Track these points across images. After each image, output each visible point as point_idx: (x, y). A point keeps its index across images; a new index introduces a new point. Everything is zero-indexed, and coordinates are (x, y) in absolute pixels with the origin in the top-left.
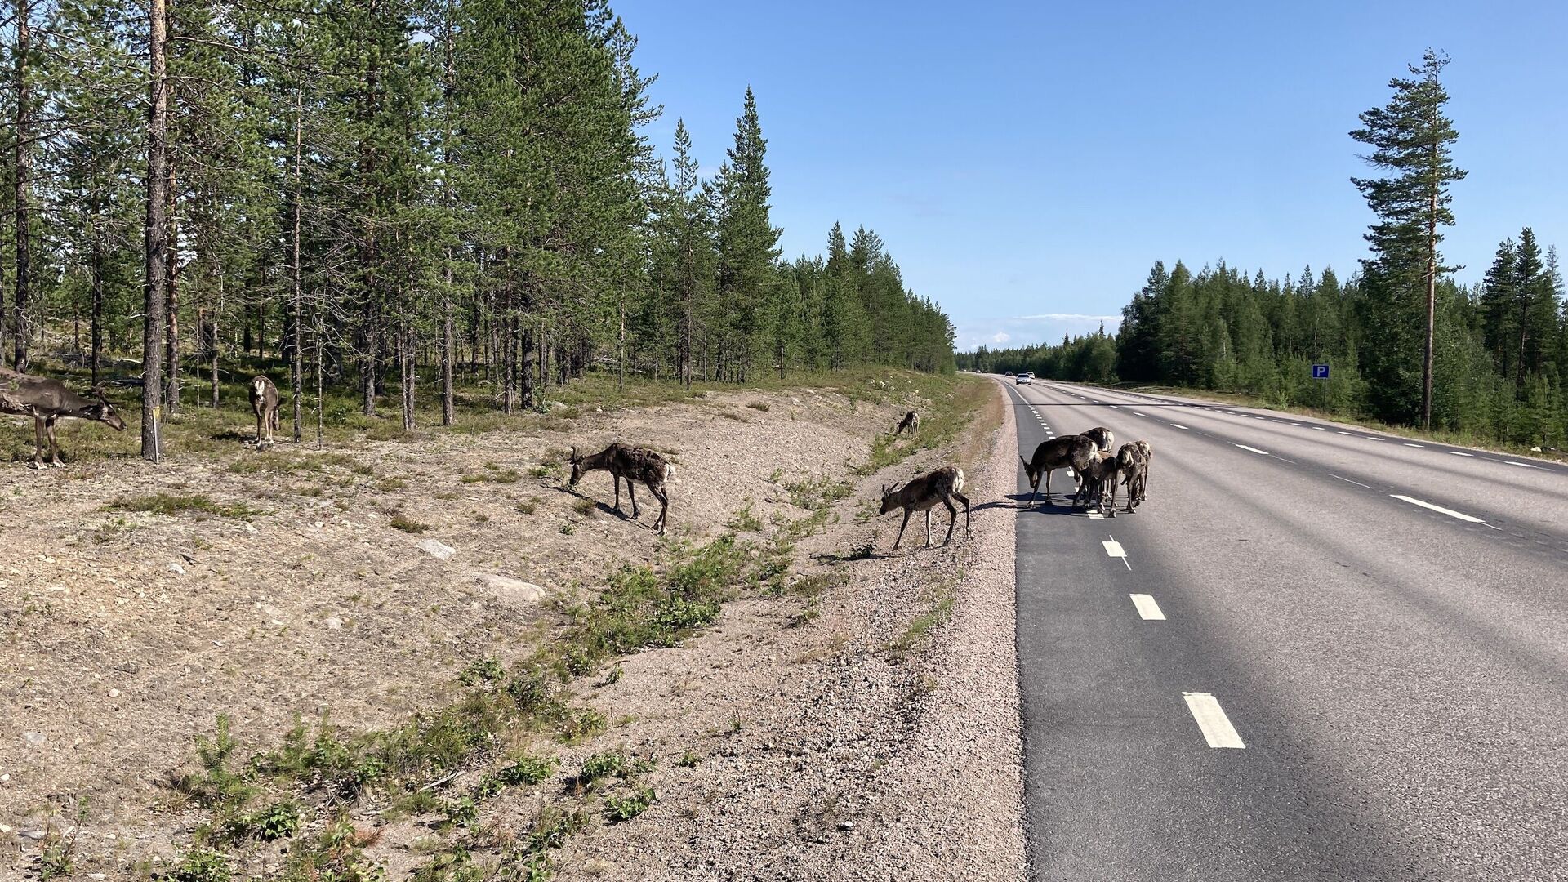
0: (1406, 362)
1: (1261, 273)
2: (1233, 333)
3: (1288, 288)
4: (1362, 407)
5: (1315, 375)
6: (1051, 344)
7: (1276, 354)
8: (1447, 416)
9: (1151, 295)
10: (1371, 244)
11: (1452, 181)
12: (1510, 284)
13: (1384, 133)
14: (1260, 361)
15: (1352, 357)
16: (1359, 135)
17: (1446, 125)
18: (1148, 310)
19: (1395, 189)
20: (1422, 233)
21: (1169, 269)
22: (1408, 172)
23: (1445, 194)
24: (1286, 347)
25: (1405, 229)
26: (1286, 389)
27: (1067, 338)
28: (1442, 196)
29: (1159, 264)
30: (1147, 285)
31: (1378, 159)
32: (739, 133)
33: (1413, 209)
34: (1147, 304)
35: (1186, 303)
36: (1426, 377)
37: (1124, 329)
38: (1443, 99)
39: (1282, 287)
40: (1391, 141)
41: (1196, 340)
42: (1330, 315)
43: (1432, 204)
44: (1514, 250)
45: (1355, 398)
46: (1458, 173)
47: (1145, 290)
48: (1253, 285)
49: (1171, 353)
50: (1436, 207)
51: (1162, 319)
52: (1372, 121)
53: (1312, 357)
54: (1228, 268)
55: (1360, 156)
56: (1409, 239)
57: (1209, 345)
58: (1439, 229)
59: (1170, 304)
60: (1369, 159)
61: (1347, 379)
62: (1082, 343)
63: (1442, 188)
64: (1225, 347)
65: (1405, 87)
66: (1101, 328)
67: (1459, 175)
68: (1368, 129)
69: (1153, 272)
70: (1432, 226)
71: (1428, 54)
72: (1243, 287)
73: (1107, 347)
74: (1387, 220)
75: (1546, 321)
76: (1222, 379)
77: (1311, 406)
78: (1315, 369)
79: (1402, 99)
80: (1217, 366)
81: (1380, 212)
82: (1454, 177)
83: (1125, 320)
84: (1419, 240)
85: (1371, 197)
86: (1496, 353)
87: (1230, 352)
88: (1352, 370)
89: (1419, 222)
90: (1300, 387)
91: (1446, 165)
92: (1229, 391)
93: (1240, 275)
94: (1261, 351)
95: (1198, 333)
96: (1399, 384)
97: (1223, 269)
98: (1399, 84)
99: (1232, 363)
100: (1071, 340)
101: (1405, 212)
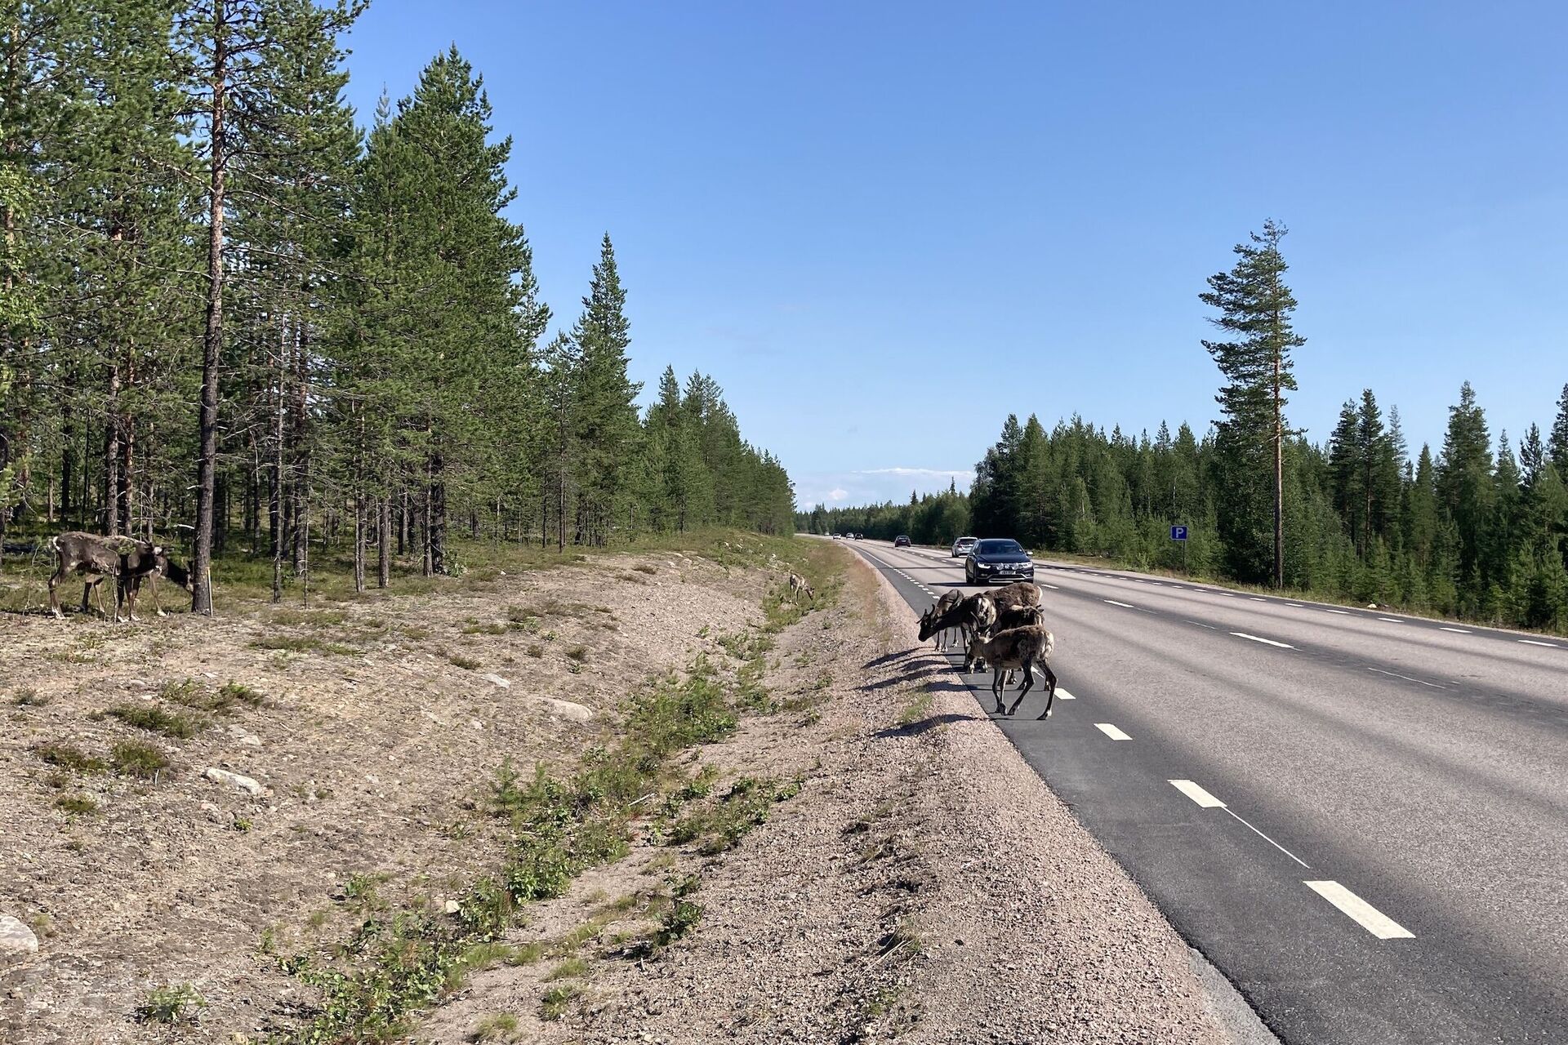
0: (1258, 522)
1: (1118, 429)
2: (1092, 492)
3: (1146, 444)
4: (1221, 569)
5: (1174, 536)
6: (896, 503)
7: (1135, 514)
8: (1299, 576)
9: (1005, 451)
10: (1223, 407)
11: (1292, 347)
12: (1354, 445)
13: (1232, 298)
14: (1121, 523)
15: (1212, 518)
16: (1207, 298)
17: (1286, 293)
18: (1003, 467)
19: (1243, 353)
20: (1268, 397)
21: (1022, 423)
22: (1253, 337)
23: (1288, 359)
24: (1145, 507)
25: (1253, 393)
26: (1147, 551)
27: (914, 497)
28: (1285, 361)
29: (1013, 418)
30: (1001, 440)
31: (1226, 323)
32: (596, 281)
33: (1259, 373)
34: (1002, 460)
35: (1043, 461)
36: (1277, 538)
37: (978, 487)
38: (1282, 267)
39: (1139, 444)
40: (1238, 306)
41: (1054, 500)
42: (1187, 474)
43: (1276, 369)
44: (1357, 410)
45: (1215, 560)
46: (1298, 340)
47: (999, 445)
48: (1110, 441)
49: (1029, 514)
50: (1280, 372)
51: (1019, 477)
52: (1219, 285)
53: (1172, 518)
54: (1084, 424)
55: (1210, 320)
56: (1256, 403)
57: (1068, 505)
58: (1283, 392)
59: (1026, 461)
60: (1217, 322)
61: (1206, 541)
62: (932, 502)
63: (1284, 354)
64: (1085, 507)
65: (1248, 253)
66: (953, 486)
67: (1299, 342)
68: (1216, 293)
69: (1007, 427)
70: (1276, 391)
71: (1268, 224)
72: (1100, 443)
73: (958, 506)
74: (1237, 383)
75: (1388, 483)
76: (1082, 541)
77: (1172, 569)
78: (1174, 530)
79: (1246, 266)
80: (1076, 528)
81: (1230, 375)
82: (1294, 343)
83: (979, 477)
84: (1266, 403)
85: (1222, 361)
86: (1343, 515)
87: (1089, 512)
88: (1212, 532)
89: (1264, 385)
90: (1161, 549)
91: (1287, 331)
92: (1090, 553)
93: (1097, 430)
94: (1120, 512)
95: (1056, 492)
96: (1253, 546)
97: (1079, 425)
98: (1243, 251)
99: (1092, 525)
100: (920, 499)
101: (1253, 376)
